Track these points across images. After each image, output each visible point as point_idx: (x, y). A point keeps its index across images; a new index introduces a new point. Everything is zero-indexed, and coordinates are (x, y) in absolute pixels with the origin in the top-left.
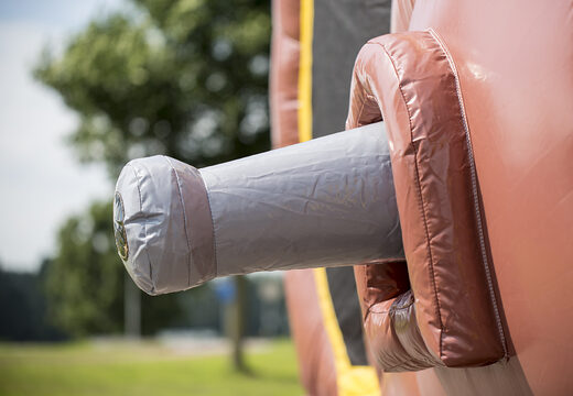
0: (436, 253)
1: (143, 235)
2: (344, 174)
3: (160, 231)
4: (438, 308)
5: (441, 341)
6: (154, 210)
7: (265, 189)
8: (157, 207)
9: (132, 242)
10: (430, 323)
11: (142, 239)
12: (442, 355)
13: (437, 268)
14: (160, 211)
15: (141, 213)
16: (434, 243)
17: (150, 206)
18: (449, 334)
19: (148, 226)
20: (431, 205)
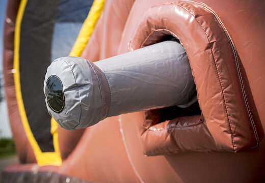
0: (227, 97)
1: (77, 97)
2: (164, 63)
3: (88, 94)
4: (229, 124)
5: (232, 140)
6: (84, 82)
7: (131, 71)
8: (85, 80)
9: (70, 101)
10: (225, 131)
11: (77, 99)
12: (234, 146)
13: (228, 104)
14: (88, 83)
15: (76, 84)
16: (226, 92)
17: (81, 80)
18: (235, 136)
19: (80, 91)
20: (222, 74)
